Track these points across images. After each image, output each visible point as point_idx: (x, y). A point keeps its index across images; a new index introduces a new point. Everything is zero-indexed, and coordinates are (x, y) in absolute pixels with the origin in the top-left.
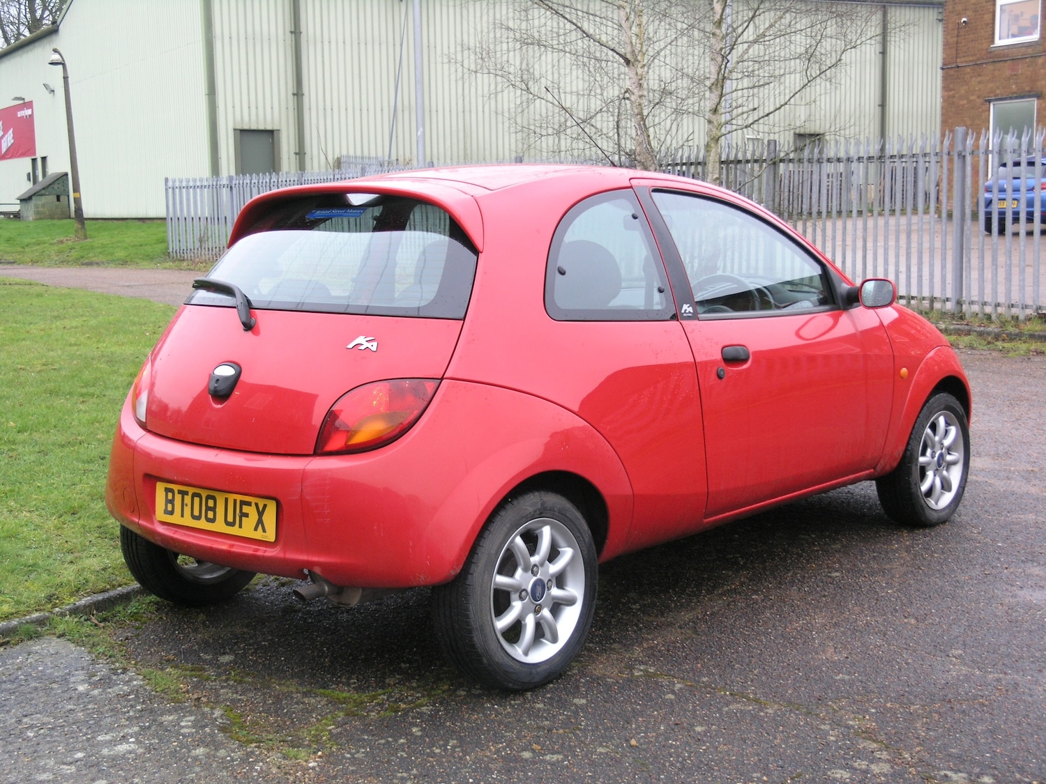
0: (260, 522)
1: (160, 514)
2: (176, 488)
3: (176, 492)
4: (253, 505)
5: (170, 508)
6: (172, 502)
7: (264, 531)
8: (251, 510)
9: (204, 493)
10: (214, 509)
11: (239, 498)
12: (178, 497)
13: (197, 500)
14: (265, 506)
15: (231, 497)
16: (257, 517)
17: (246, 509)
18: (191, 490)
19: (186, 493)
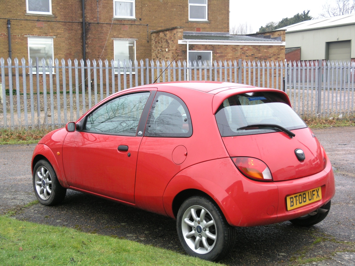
0: (318, 195)
1: (289, 208)
2: (293, 196)
3: (294, 197)
4: (316, 191)
5: (292, 204)
6: (293, 202)
7: (319, 197)
8: (315, 193)
9: (302, 194)
10: (305, 198)
11: (311, 190)
12: (294, 199)
13: (300, 197)
14: (318, 189)
15: (309, 191)
16: (317, 194)
17: (314, 193)
18: (298, 195)
19: (297, 196)
